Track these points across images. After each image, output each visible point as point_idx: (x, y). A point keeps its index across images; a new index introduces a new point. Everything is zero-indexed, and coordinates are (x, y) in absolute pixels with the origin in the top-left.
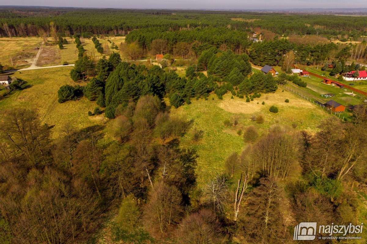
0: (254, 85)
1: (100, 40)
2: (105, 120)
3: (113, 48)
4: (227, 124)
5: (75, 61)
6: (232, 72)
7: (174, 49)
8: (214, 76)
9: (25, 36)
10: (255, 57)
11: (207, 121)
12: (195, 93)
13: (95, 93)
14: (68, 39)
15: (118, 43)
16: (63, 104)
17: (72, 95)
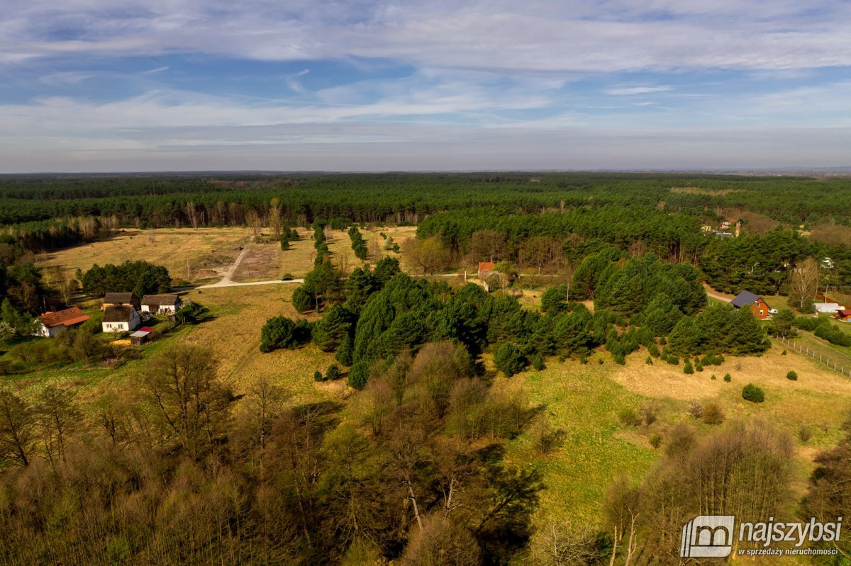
0: (706, 335)
1: (365, 234)
2: (347, 392)
3: (389, 249)
4: (629, 420)
5: (307, 272)
6: (652, 303)
7: (520, 252)
8: (610, 311)
9: (220, 225)
10: (716, 273)
11: (578, 410)
12: (557, 345)
13: (334, 336)
14: (301, 231)
15: (400, 240)
16: (269, 355)
17: (289, 338)
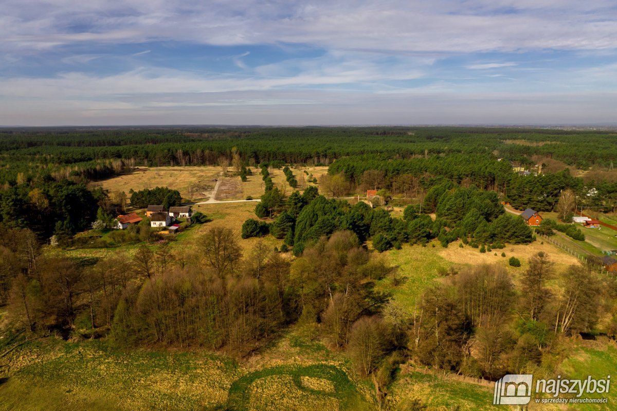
0: (496, 232)
1: (295, 171)
2: (292, 258)
3: (310, 181)
4: (443, 273)
5: (260, 195)
6: (468, 215)
7: (394, 184)
8: (444, 219)
9: (199, 166)
10: (515, 198)
11: (417, 268)
12: (409, 236)
13: (283, 230)
14: (253, 169)
15: (317, 176)
16: (247, 240)
17: (257, 231)
